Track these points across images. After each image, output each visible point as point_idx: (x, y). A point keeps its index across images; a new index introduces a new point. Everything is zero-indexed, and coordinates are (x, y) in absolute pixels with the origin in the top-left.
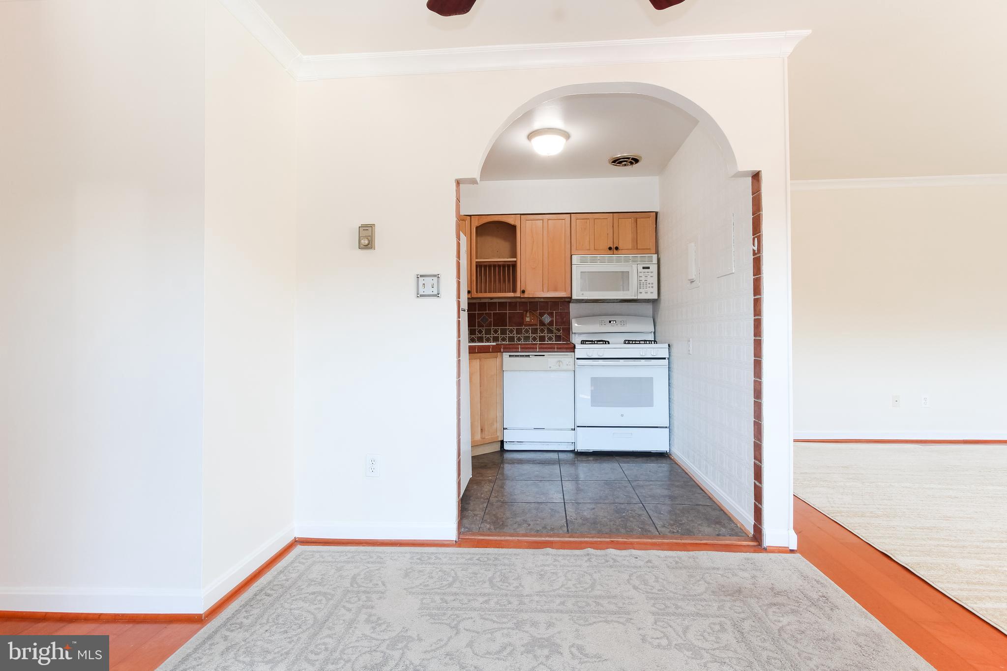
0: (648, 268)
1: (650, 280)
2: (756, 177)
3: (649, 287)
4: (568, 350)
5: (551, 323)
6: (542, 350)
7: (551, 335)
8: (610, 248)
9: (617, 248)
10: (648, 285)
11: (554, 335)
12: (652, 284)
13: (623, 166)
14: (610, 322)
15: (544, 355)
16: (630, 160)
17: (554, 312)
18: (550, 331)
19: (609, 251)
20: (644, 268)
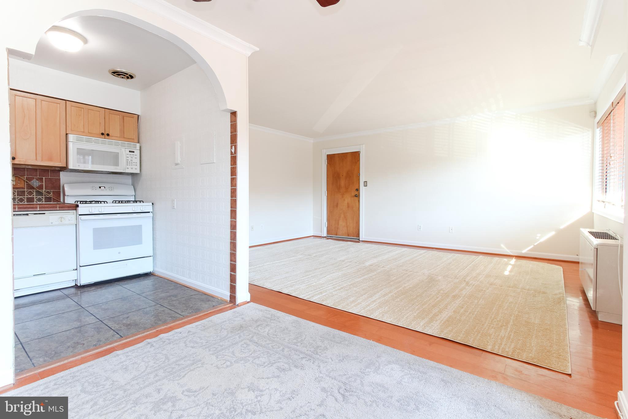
0: (133, 152)
1: (134, 160)
2: (234, 114)
3: (134, 165)
4: (70, 209)
5: (41, 187)
6: (43, 209)
7: (40, 197)
8: (103, 134)
9: (108, 135)
10: (133, 164)
11: (44, 197)
12: (136, 163)
13: (121, 77)
14: (100, 187)
15: (44, 214)
16: (128, 76)
17: (44, 178)
18: (40, 194)
19: (101, 135)
20: (130, 151)
